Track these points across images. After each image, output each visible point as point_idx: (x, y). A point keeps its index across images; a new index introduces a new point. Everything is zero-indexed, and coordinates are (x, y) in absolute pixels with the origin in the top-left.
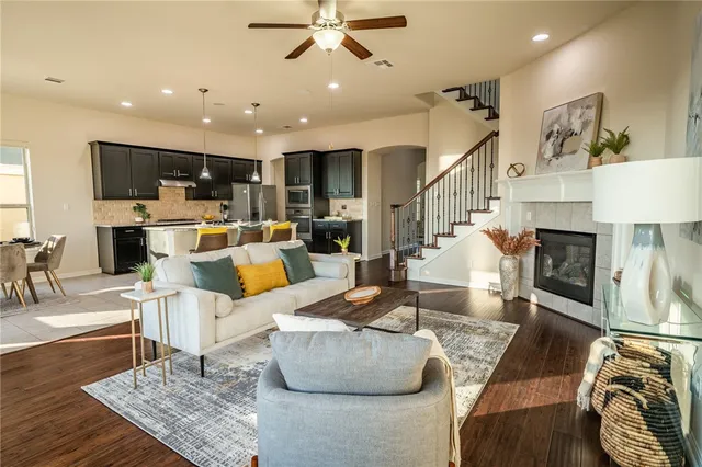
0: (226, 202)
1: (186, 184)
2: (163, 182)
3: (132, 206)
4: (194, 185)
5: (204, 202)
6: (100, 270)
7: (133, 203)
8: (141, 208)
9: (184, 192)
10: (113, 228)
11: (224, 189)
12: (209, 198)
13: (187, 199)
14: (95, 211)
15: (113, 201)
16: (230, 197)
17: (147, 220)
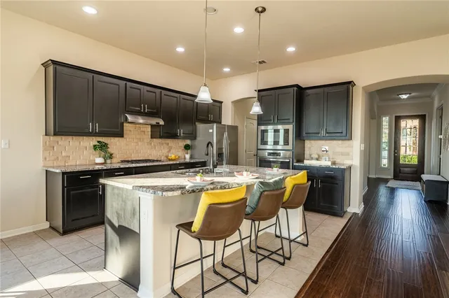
0: (188, 142)
1: (154, 121)
2: (130, 118)
3: (92, 145)
4: (162, 123)
5: (169, 141)
6: (46, 225)
7: (93, 141)
8: (102, 147)
9: (149, 129)
10: (64, 173)
11: (189, 128)
12: (174, 136)
13: (152, 137)
14: (45, 149)
15: (70, 138)
16: (193, 136)
17: (109, 161)
